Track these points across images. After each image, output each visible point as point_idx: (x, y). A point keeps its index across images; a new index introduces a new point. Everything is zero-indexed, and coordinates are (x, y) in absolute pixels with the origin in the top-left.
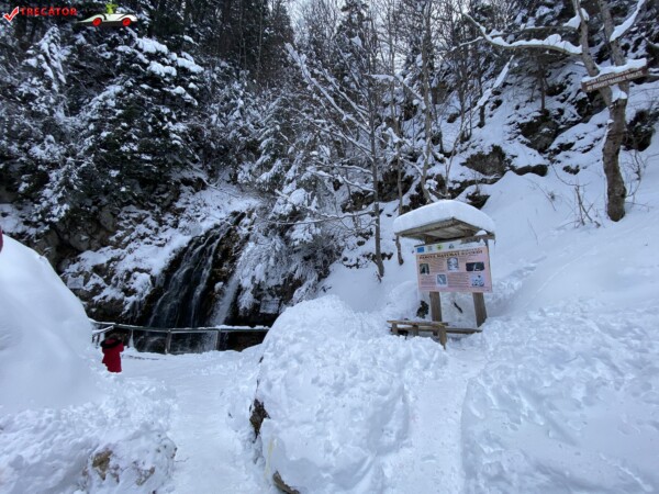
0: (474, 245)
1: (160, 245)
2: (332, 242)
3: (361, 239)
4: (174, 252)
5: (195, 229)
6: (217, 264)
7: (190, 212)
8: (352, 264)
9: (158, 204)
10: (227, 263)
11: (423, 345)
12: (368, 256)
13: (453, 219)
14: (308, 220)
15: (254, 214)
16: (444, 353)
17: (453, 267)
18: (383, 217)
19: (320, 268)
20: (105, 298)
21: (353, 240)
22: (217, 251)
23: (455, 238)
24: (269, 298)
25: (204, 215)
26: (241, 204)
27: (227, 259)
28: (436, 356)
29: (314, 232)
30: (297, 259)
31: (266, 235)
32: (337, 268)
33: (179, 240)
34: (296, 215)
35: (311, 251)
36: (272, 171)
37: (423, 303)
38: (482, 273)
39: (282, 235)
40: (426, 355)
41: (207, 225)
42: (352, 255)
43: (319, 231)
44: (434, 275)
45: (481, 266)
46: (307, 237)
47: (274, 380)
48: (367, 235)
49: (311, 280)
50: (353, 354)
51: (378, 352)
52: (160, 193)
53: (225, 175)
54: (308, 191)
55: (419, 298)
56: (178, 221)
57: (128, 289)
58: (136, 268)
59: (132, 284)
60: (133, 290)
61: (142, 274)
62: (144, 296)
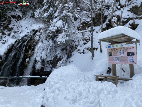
0: (131, 45)
1: (3, 43)
2: (73, 43)
3: (85, 42)
4: (9, 46)
5: (18, 37)
6: (27, 51)
7: (15, 29)
8: (81, 52)
9: (2, 26)
10: (30, 51)
11: (109, 85)
12: (88, 49)
13: (123, 34)
14: (63, 33)
15: (41, 31)
16: (117, 88)
17: (122, 54)
18: (94, 33)
19: (68, 53)
21: (82, 42)
22: (26, 46)
23: (123, 42)
24: (48, 65)
25: (21, 31)
26: (36, 26)
27: (30, 49)
28: (113, 89)
29: (66, 39)
30: (59, 50)
31: (46, 40)
32: (75, 54)
33: (11, 41)
34: (59, 31)
35: (64, 47)
36: (49, 12)
37: (109, 68)
38: (133, 57)
39: (53, 40)
40: (109, 89)
41: (22, 35)
42: (81, 48)
43: (68, 38)
44: (114, 57)
45: (133, 54)
46: (63, 41)
47: (49, 97)
48: (88, 40)
49: (64, 59)
50: (80, 88)
51: (90, 87)
52: (2, 21)
53: (29, 14)
54: (63, 21)
55: (108, 66)
56: (10, 33)
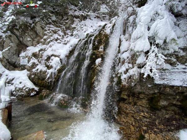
4: (71, 46)
5: (81, 35)
6: (96, 48)
9: (64, 25)
20: (37, 70)
25: (85, 30)
33: (74, 41)
57: (49, 66)
58: (53, 54)
59: (51, 62)
60: (51, 66)
61: (55, 58)
62: (57, 69)
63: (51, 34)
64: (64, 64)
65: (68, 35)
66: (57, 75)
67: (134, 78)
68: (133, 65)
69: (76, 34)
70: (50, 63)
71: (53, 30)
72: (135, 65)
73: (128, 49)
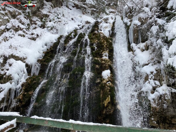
4: (46, 45)
10: (106, 53)
22: (91, 44)
27: (104, 50)
56: (44, 23)
57: (3, 75)
58: (12, 55)
59: (8, 70)
60: (9, 76)
61: (17, 61)
62: (20, 84)
63: (6, 17)
64: (34, 74)
65: (36, 24)
66: (24, 95)
67: (166, 98)
68: (160, 82)
69: (52, 26)
70: (6, 71)
71: (11, 11)
72: (163, 82)
73: (149, 62)
